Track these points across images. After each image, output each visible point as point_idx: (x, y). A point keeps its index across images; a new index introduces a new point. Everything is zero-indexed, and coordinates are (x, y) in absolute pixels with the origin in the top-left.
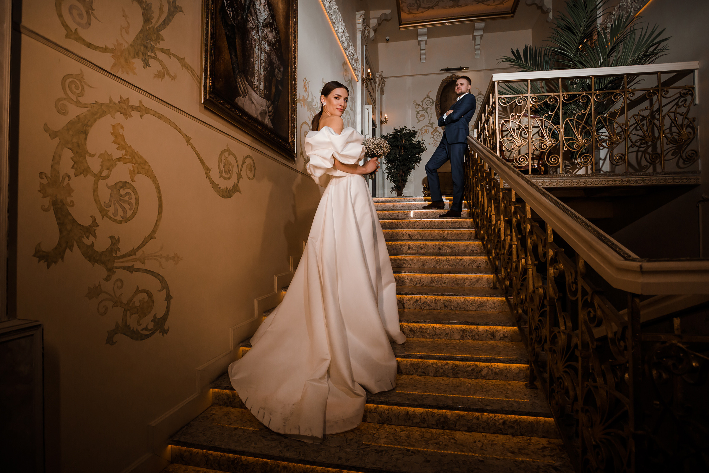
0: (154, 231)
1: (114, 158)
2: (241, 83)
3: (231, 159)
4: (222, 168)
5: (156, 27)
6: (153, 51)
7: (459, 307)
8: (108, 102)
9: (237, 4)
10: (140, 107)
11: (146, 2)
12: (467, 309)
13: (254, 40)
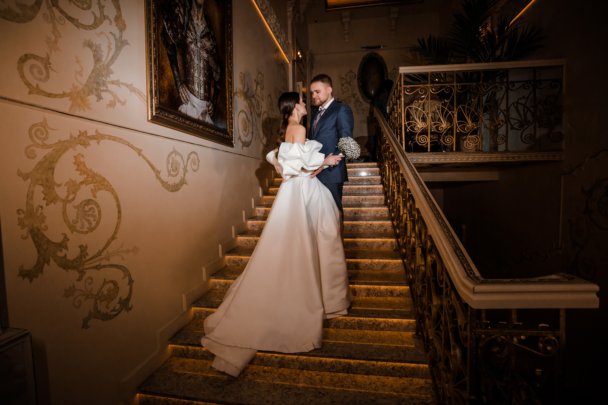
0: (115, 233)
1: (78, 183)
2: (183, 92)
3: (178, 158)
4: (170, 168)
5: (106, 64)
6: (104, 85)
7: (367, 267)
8: (69, 138)
9: (177, 25)
10: (96, 135)
11: (96, 44)
12: (373, 269)
13: (193, 52)
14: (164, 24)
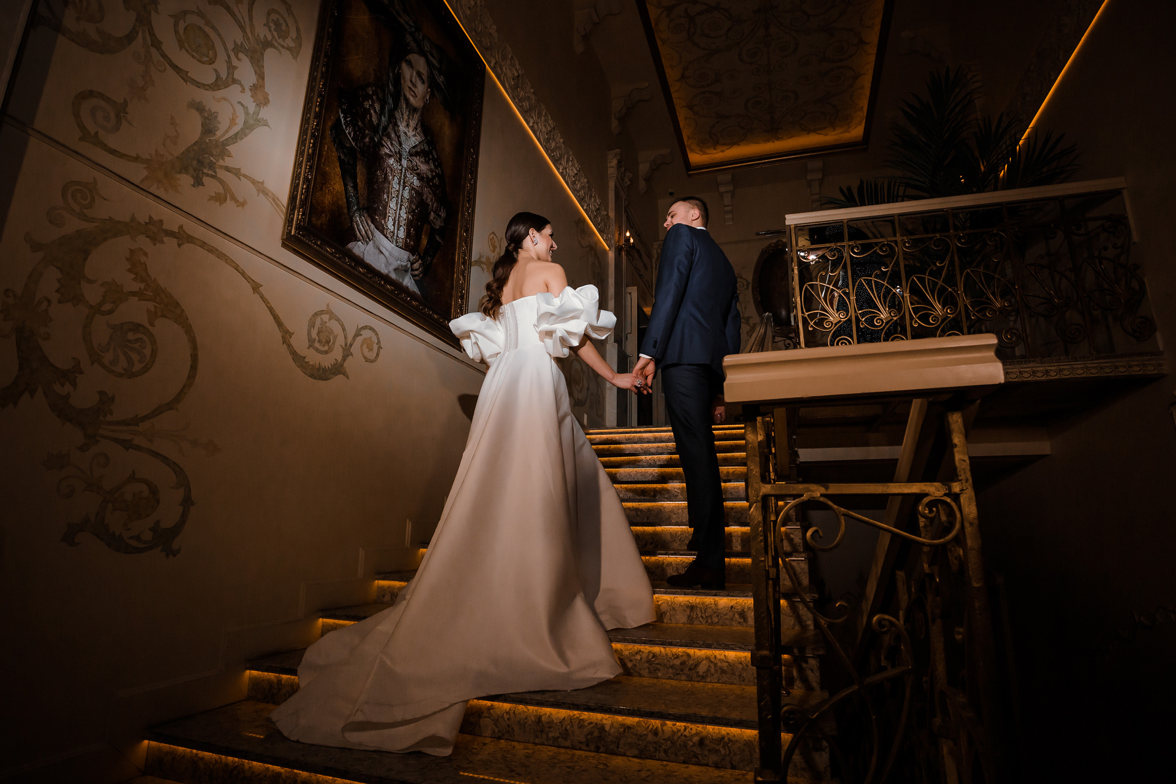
0: (177, 399)
1: (125, 290)
2: (361, 223)
3: (334, 325)
4: (314, 336)
5: (221, 140)
6: (212, 166)
8: (128, 220)
9: (363, 123)
10: (179, 233)
11: (210, 110)
13: (392, 170)
14: (339, 116)
